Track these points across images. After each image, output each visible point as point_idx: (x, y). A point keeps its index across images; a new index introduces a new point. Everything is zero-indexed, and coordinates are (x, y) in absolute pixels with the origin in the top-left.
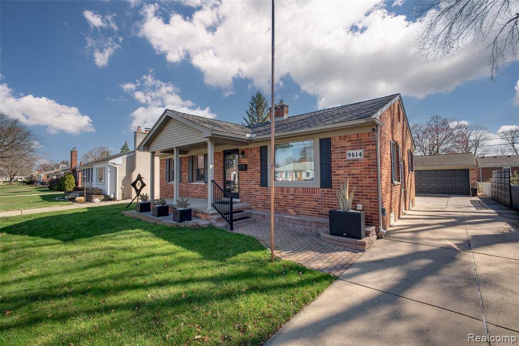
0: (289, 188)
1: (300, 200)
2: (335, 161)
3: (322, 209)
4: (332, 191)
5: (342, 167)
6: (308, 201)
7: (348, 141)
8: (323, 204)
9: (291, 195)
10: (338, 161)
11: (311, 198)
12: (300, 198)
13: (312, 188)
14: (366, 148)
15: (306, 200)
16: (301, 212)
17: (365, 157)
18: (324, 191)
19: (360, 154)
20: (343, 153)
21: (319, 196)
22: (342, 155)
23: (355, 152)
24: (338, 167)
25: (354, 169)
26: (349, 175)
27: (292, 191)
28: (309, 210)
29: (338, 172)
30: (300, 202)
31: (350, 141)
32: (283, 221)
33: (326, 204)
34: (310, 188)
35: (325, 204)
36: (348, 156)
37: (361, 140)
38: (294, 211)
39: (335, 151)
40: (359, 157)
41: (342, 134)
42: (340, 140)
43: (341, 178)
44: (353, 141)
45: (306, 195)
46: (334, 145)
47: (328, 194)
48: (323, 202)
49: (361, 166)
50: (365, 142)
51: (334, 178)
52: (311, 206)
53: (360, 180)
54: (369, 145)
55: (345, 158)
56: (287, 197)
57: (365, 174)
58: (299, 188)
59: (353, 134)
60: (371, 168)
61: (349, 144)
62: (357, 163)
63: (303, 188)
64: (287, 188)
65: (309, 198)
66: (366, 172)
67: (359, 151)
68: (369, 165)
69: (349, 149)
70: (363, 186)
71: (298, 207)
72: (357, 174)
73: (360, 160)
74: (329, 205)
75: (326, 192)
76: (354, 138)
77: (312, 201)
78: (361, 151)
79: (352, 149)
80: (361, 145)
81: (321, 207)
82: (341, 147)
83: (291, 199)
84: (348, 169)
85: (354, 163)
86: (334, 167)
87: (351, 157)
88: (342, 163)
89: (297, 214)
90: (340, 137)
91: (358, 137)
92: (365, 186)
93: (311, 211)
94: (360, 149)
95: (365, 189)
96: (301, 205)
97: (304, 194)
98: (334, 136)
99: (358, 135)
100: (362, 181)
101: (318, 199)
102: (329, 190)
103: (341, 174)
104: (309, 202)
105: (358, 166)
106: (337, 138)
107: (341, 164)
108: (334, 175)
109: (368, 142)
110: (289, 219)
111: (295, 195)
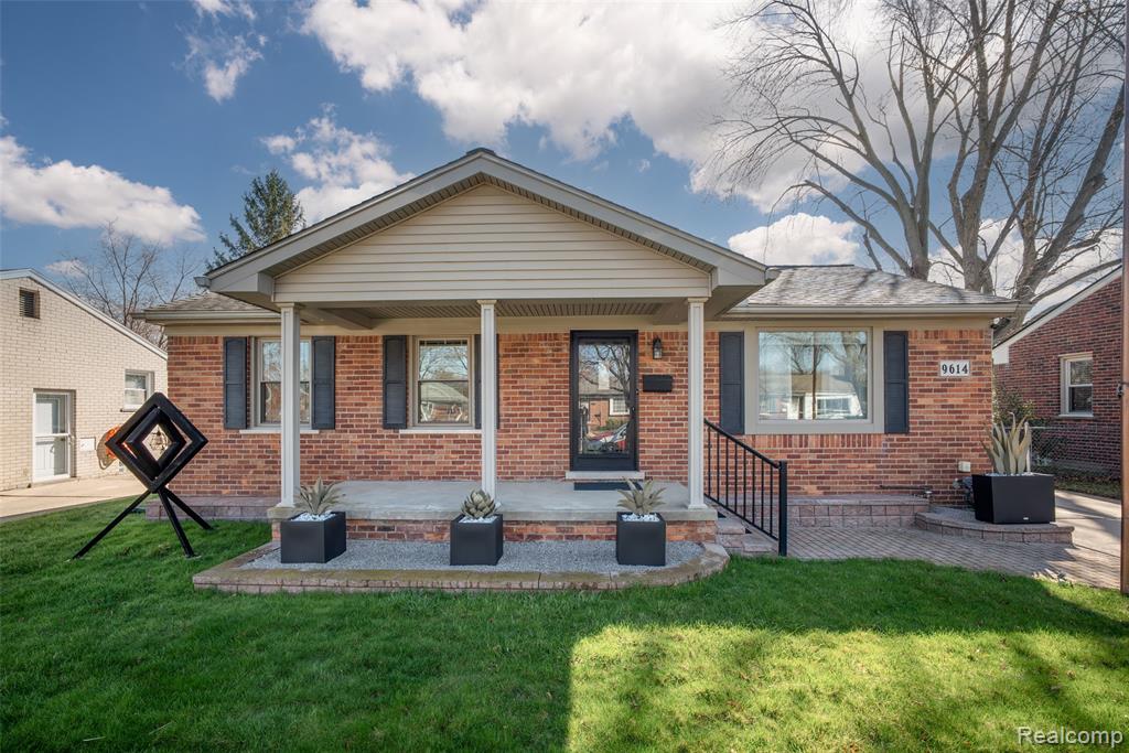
0: (807, 436)
1: (835, 462)
2: (915, 380)
3: (887, 477)
4: (908, 440)
5: (930, 391)
6: (855, 462)
7: (942, 342)
8: (888, 467)
9: (811, 451)
10: (921, 380)
11: (862, 456)
12: (833, 456)
13: (865, 435)
14: (975, 358)
15: (849, 462)
16: (837, 488)
17: (974, 374)
18: (892, 440)
19: (965, 369)
20: (933, 363)
21: (879, 450)
22: (929, 369)
23: (955, 364)
24: (921, 391)
25: (953, 396)
26: (943, 406)
27: (813, 443)
28: (855, 483)
29: (921, 401)
30: (834, 467)
31: (947, 342)
32: (812, 513)
33: (896, 467)
34: (859, 435)
35: (892, 467)
36: (942, 372)
37: (967, 341)
38: (818, 488)
39: (915, 358)
40: (962, 374)
41: (931, 327)
42: (926, 337)
43: (930, 412)
44: (952, 342)
45: (849, 451)
46: (914, 348)
47: (901, 445)
48: (890, 461)
49: (965, 391)
50: (973, 347)
51: (913, 412)
52: (860, 472)
53: (963, 418)
54: (981, 353)
55: (935, 374)
56: (799, 457)
57: (972, 406)
58: (833, 435)
59: (952, 329)
60: (982, 395)
61: (943, 348)
62: (958, 385)
63: (843, 436)
64: (801, 436)
65: (858, 456)
66: (975, 401)
67: (962, 364)
68: (980, 390)
69: (944, 358)
70: (968, 428)
71: (828, 478)
72: (958, 406)
73: (966, 380)
74: (902, 467)
75: (895, 442)
76: (954, 337)
77: (863, 462)
78: (966, 363)
79: (950, 358)
80: (966, 353)
81: (885, 472)
82: (927, 353)
83: (811, 462)
84: (943, 396)
85: (953, 385)
86: (914, 391)
87: (948, 374)
88: (930, 384)
89: (825, 493)
90: (926, 332)
91: (961, 337)
92: (973, 428)
93: (861, 483)
94: (964, 358)
95: (970, 434)
96: (836, 472)
97: (845, 448)
98: (916, 330)
99: (961, 332)
100: (967, 418)
101: (877, 456)
102: (903, 436)
103: (928, 406)
104: (856, 465)
105: (960, 391)
106: (921, 334)
107: (928, 385)
108: (914, 407)
109: (979, 347)
110: (828, 506)
111: (821, 451)
